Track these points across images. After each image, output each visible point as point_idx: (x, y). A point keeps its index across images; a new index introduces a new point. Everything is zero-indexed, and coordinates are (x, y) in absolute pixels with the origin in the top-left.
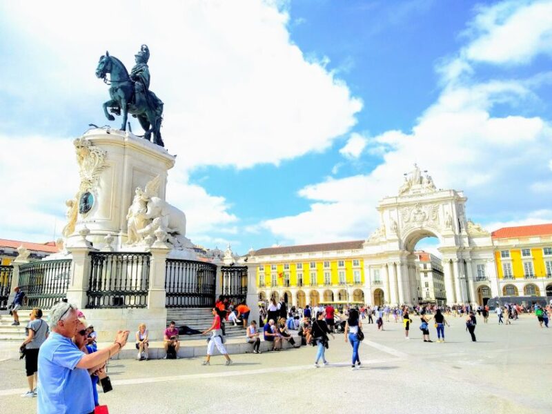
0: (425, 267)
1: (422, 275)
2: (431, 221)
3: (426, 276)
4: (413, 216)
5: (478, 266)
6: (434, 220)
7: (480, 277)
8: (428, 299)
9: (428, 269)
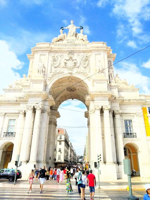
0: (61, 138)
1: (58, 143)
2: (82, 69)
3: (60, 144)
4: (63, 61)
5: (126, 121)
6: (85, 68)
7: (128, 134)
8: (59, 161)
9: (62, 140)
